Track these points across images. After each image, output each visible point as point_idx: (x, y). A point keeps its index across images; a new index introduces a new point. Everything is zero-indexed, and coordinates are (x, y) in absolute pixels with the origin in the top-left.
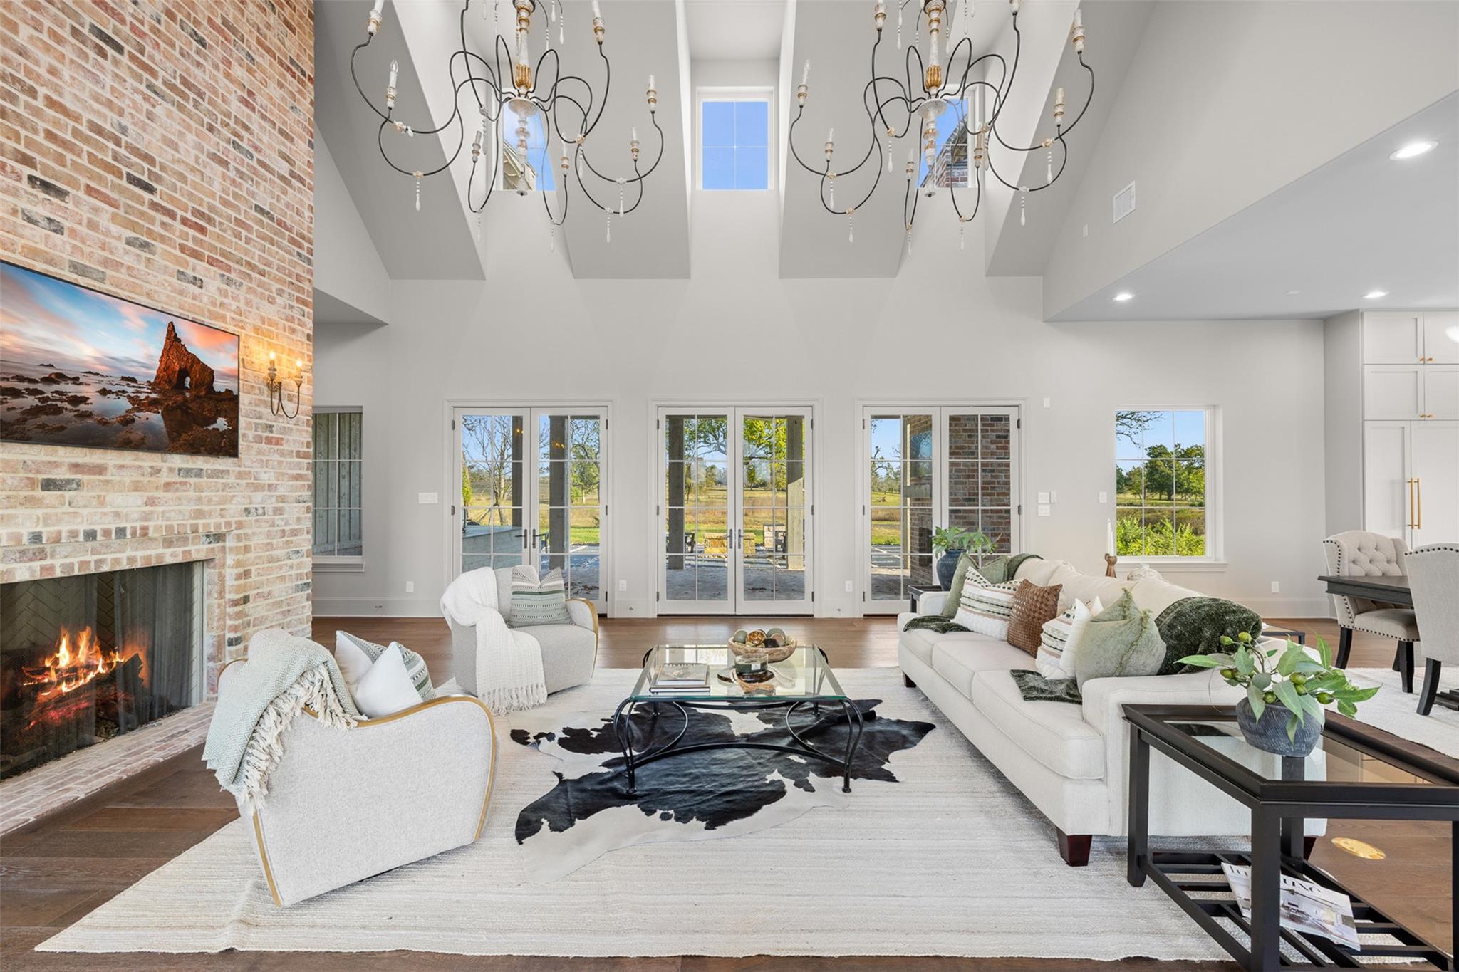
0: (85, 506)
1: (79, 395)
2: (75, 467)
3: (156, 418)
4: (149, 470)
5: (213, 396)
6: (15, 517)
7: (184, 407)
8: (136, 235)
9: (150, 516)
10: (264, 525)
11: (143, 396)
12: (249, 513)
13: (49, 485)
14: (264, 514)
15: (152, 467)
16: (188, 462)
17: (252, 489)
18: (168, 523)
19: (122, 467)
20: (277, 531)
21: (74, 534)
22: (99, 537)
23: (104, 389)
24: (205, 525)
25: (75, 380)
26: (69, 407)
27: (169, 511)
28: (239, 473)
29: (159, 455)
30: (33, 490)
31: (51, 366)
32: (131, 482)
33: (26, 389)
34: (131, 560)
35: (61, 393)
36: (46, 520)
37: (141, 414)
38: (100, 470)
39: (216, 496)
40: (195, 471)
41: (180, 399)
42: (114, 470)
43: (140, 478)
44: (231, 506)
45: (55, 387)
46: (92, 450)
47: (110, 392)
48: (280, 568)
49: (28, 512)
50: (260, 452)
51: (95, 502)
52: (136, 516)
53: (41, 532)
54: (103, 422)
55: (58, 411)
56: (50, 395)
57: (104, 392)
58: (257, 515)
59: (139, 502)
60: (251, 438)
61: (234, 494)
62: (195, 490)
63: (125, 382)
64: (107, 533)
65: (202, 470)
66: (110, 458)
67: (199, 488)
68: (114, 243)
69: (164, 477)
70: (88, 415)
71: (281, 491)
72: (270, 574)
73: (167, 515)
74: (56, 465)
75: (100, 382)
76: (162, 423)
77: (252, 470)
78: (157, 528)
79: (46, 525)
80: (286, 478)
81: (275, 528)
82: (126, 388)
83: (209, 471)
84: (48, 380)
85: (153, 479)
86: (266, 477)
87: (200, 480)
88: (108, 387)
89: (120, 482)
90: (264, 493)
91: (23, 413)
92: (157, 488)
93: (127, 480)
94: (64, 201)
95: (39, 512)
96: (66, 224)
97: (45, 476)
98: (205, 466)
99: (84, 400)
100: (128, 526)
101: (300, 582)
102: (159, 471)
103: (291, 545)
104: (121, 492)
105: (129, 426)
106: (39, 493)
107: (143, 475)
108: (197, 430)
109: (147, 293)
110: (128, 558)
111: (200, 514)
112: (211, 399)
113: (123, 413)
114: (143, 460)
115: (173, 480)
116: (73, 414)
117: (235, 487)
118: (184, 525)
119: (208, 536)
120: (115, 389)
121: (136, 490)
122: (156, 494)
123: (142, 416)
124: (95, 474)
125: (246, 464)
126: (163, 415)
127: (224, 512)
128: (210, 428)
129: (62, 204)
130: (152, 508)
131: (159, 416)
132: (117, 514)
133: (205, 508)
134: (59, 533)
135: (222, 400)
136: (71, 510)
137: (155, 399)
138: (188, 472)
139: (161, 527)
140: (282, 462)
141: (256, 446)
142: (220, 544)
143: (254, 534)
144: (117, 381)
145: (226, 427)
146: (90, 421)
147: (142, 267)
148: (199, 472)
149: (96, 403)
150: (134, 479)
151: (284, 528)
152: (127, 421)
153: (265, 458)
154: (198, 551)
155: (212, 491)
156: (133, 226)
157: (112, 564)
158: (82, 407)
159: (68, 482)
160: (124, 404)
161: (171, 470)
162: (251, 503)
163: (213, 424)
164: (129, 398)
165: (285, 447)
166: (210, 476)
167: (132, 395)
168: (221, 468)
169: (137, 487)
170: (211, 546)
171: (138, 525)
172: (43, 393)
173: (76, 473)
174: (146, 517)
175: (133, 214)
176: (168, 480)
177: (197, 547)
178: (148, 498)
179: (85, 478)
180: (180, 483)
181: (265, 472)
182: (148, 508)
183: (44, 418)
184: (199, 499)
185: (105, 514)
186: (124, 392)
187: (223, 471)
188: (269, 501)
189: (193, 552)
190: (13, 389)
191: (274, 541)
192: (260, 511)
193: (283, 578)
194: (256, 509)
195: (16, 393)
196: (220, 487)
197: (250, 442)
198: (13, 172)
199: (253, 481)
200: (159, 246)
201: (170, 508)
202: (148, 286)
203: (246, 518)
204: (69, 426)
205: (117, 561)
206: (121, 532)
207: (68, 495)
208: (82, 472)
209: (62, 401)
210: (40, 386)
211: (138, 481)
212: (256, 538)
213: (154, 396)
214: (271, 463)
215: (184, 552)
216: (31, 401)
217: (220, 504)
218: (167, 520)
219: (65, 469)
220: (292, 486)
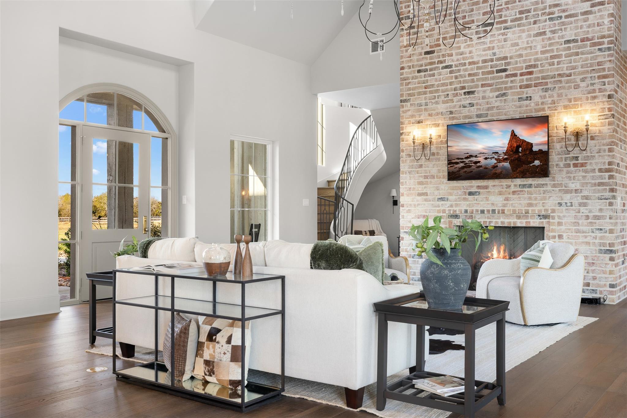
0: (482, 201)
1: (477, 161)
2: (478, 187)
3: (507, 164)
4: (506, 186)
5: (532, 153)
6: (461, 204)
7: (519, 159)
8: (499, 93)
9: (506, 205)
10: (572, 212)
11: (501, 158)
12: (561, 205)
13: (470, 194)
14: (572, 206)
15: (507, 185)
16: (524, 181)
17: (563, 193)
18: (514, 208)
19: (494, 186)
20: (582, 216)
21: (477, 211)
22: (485, 212)
23: (486, 158)
24: (532, 210)
25: (476, 156)
26: (474, 165)
27: (515, 203)
28: (554, 184)
29: (510, 180)
30: (466, 195)
31: (468, 153)
32: (498, 191)
33: (460, 162)
34: (502, 222)
35: (471, 161)
36: (469, 205)
37: (500, 164)
38: (486, 187)
39: (539, 196)
40: (528, 185)
41: (517, 156)
42: (492, 187)
43: (502, 190)
44: (550, 201)
45: (469, 160)
46: (484, 180)
47: (488, 158)
48: (586, 237)
49: (465, 202)
50: (568, 172)
51: (485, 199)
52: (500, 205)
53: (467, 210)
54: (486, 168)
55: (470, 166)
56: (467, 162)
57: (486, 159)
58: (567, 206)
59: (501, 200)
60: (562, 166)
61: (551, 195)
62: (527, 194)
63: (494, 154)
64: (488, 211)
65: (531, 184)
66: (490, 183)
67: (530, 193)
68: (490, 100)
69: (513, 189)
70: (481, 166)
71: (585, 193)
72: (577, 240)
73: (514, 205)
74: (472, 187)
75: (484, 156)
76: (509, 166)
77: (563, 182)
78: (509, 210)
79: (469, 207)
80: (589, 185)
81: (581, 214)
82: (494, 156)
83: (536, 185)
84: (467, 158)
85: (508, 190)
86: (573, 186)
87: (531, 189)
88: (487, 157)
89: (493, 191)
90: (572, 194)
91: (459, 169)
92: (509, 193)
93: (497, 191)
94: (474, 94)
95: (468, 203)
96: (475, 102)
97: (469, 191)
98: (533, 183)
99: (479, 162)
100: (497, 208)
101: (603, 248)
102: (510, 186)
103: (594, 225)
104: (494, 195)
105: (496, 168)
106: (467, 196)
107: (503, 189)
108: (525, 167)
109: (505, 114)
110: (501, 222)
111: (530, 205)
112: (531, 154)
113: (493, 164)
114: (503, 182)
115: (516, 190)
116: (475, 167)
117: (552, 192)
118: (521, 209)
119: (539, 216)
120: (490, 157)
121: (500, 195)
122: (509, 196)
123: (501, 164)
124: (485, 189)
125: (558, 180)
126: (509, 163)
127: (544, 204)
128: (531, 165)
129: (474, 96)
130: (507, 202)
131: (508, 163)
132: (493, 204)
133: (534, 202)
134: (473, 210)
135: (537, 154)
136: (477, 202)
137: (506, 158)
138: (524, 186)
139: (511, 210)
140: (585, 176)
141: (565, 169)
142: (547, 220)
143: (564, 216)
144: (491, 154)
145: (539, 164)
146: (481, 168)
147: (503, 104)
148: (530, 186)
149: (483, 162)
150: (499, 190)
151: (589, 214)
152: (495, 167)
153: (572, 175)
154: (534, 222)
155: (537, 194)
156: (498, 89)
157: (495, 223)
158: (478, 164)
159: (476, 192)
160: (494, 161)
161: (515, 186)
162: (562, 200)
163: (532, 163)
164: (496, 159)
165: (589, 167)
166: (535, 187)
167: (497, 158)
168: (542, 183)
169: (500, 193)
170: (542, 220)
171: (500, 208)
172: (465, 162)
173: (478, 189)
174: (504, 206)
175: (499, 85)
176: (514, 190)
177: (533, 220)
178: (505, 198)
179: (481, 191)
180: (520, 191)
181: (573, 183)
182: (506, 202)
183: (466, 169)
184: (530, 198)
185: (488, 204)
186: (493, 157)
187: (543, 184)
188: (576, 199)
189: (531, 222)
190: (456, 162)
191: (580, 222)
192: (569, 204)
193: (588, 243)
194: (566, 203)
195: (457, 163)
196: (542, 192)
197: (561, 168)
198: (460, 94)
199: (564, 188)
200: (509, 91)
201: (516, 202)
202: (505, 110)
203: (559, 208)
204: (474, 171)
205: (496, 222)
206: (494, 211)
207: (476, 197)
208: (481, 189)
209: (471, 163)
210: (464, 160)
211: (501, 191)
212: (566, 218)
213: (506, 157)
214: (577, 178)
215: (526, 222)
216: (462, 165)
217: (542, 200)
218: (514, 207)
219: (475, 188)
220: (595, 190)
